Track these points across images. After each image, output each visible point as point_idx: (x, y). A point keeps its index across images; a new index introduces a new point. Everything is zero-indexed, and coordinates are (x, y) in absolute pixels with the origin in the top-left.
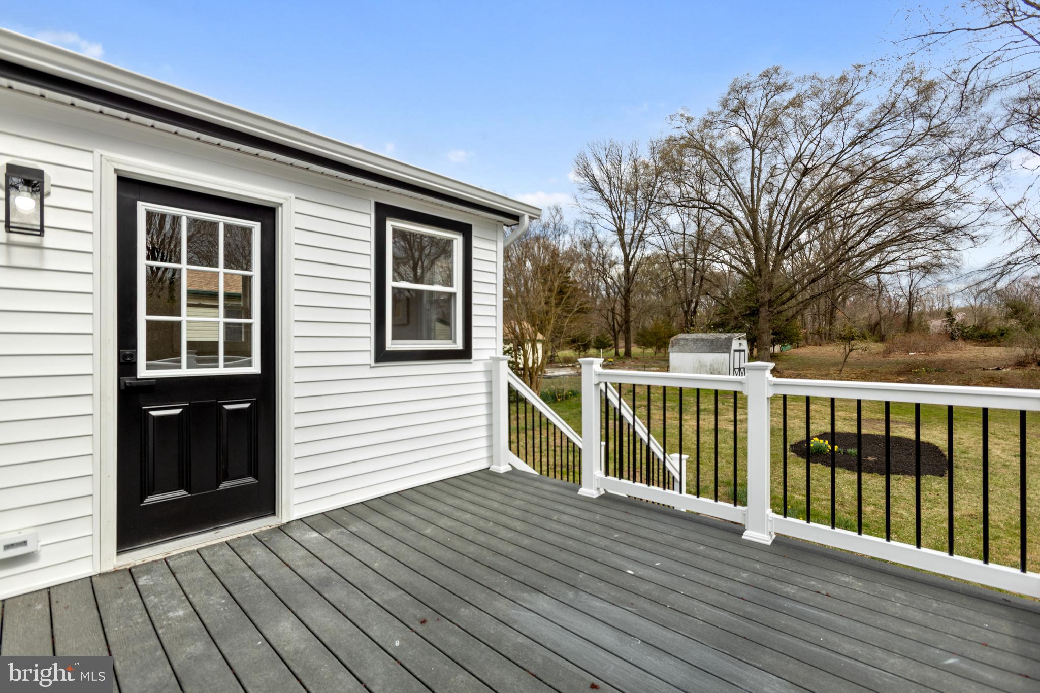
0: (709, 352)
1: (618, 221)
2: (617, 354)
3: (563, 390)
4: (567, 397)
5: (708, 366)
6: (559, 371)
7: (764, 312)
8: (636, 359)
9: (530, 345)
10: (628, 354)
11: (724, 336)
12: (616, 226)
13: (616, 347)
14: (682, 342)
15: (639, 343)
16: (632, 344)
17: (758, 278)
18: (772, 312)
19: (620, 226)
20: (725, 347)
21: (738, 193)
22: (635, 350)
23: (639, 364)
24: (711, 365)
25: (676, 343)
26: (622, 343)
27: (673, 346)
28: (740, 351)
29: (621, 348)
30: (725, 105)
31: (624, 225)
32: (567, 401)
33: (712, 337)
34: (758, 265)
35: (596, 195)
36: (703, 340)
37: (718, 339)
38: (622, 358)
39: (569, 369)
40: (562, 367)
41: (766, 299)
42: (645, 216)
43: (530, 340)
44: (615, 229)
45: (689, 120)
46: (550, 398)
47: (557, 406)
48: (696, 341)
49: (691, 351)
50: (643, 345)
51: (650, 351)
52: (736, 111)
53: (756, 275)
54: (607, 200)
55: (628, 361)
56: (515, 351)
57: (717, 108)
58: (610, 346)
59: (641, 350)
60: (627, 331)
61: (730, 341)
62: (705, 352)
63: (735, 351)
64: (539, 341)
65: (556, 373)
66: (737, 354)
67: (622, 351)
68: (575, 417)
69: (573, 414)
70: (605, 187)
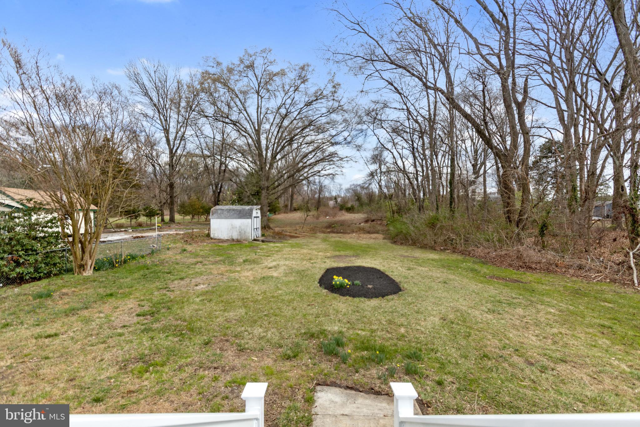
0: (239, 218)
1: (164, 122)
2: (163, 220)
3: (121, 255)
4: (125, 262)
5: (238, 228)
6: (112, 236)
7: (264, 193)
8: (178, 223)
9: (81, 214)
10: (172, 220)
11: (247, 207)
12: (163, 127)
13: (162, 215)
14: (219, 212)
15: (179, 212)
16: (176, 213)
17: (261, 173)
18: (268, 193)
19: (166, 126)
20: (248, 215)
21: (249, 119)
22: (177, 217)
23: (182, 227)
24: (240, 227)
25: (215, 212)
26: (167, 213)
27: (213, 215)
28: (257, 217)
29: (167, 215)
30: (242, 61)
31: (169, 125)
32: (126, 265)
33: (239, 208)
34: (261, 165)
35: (146, 100)
36: (234, 210)
37: (244, 210)
38: (167, 223)
39: (122, 234)
40: (115, 232)
41: (266, 185)
42: (186, 123)
43: (82, 209)
44: (162, 129)
45: (219, 64)
46: (107, 264)
47: (116, 272)
48: (229, 210)
49: (226, 218)
50: (183, 213)
51: (188, 218)
52: (248, 67)
53: (260, 171)
54: (155, 105)
55: (173, 225)
56: (62, 220)
57: (237, 62)
58: (158, 214)
59: (182, 217)
60: (172, 203)
61: (251, 210)
62: (236, 218)
63: (255, 217)
64: (92, 210)
65: (110, 238)
66: (255, 219)
67: (167, 218)
68: (138, 283)
69: (135, 279)
70: (154, 95)
